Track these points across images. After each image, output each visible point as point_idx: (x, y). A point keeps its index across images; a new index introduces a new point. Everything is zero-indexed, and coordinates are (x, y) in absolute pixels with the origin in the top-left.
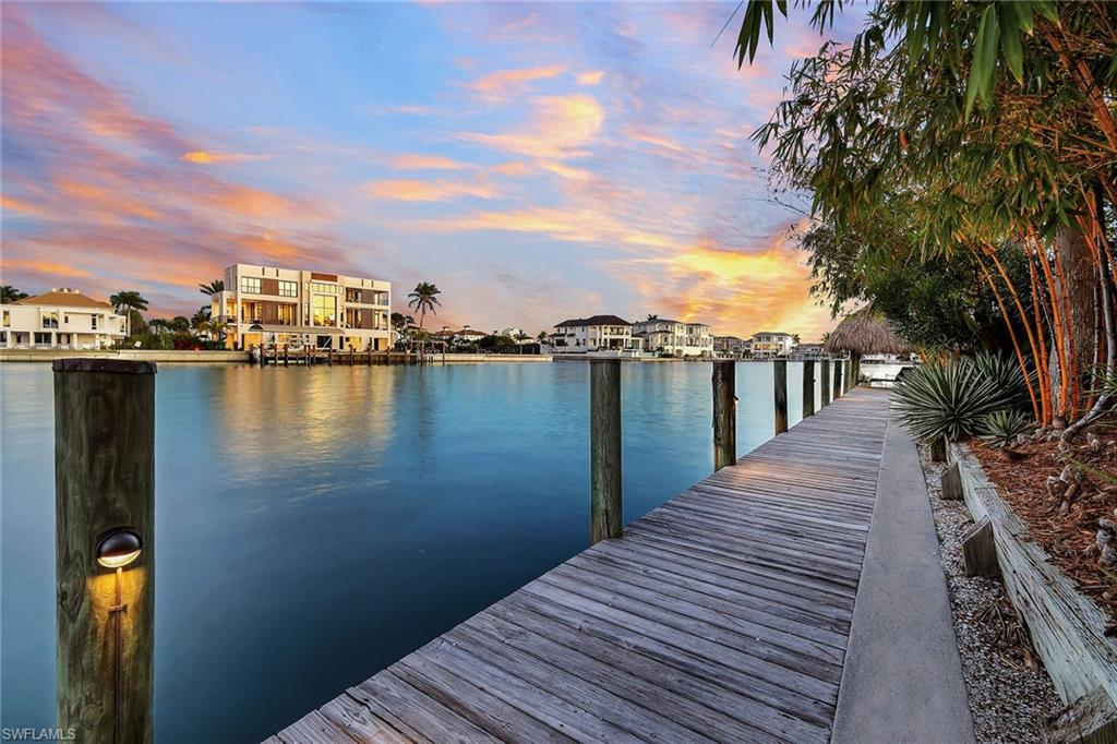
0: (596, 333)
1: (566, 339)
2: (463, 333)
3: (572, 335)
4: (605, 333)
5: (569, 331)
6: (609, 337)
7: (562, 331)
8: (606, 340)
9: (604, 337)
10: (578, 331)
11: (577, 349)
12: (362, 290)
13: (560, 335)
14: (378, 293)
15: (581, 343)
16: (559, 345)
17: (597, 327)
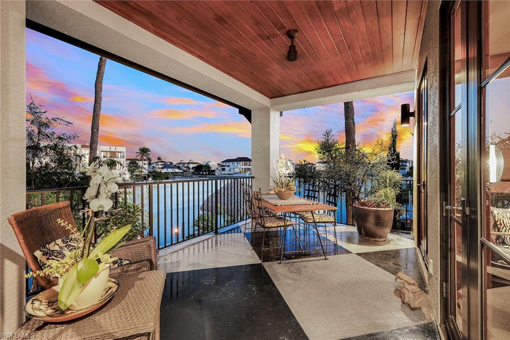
0: (238, 165)
1: (226, 168)
2: (189, 163)
3: (229, 166)
4: (241, 166)
5: (227, 164)
6: (244, 167)
7: (224, 164)
8: (242, 168)
9: (242, 167)
10: (231, 163)
11: (229, 173)
12: (110, 152)
13: (224, 166)
14: (119, 152)
15: (232, 170)
16: (222, 171)
17: (239, 163)
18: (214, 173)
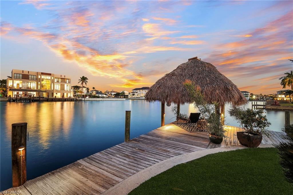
0: (143, 92)
2: (111, 92)
4: (145, 92)
5: (136, 91)
7: (134, 91)
10: (139, 91)
11: (137, 96)
12: (61, 78)
13: (134, 92)
14: (67, 79)
15: (139, 95)
16: (133, 95)
17: (143, 90)
18: (127, 97)
